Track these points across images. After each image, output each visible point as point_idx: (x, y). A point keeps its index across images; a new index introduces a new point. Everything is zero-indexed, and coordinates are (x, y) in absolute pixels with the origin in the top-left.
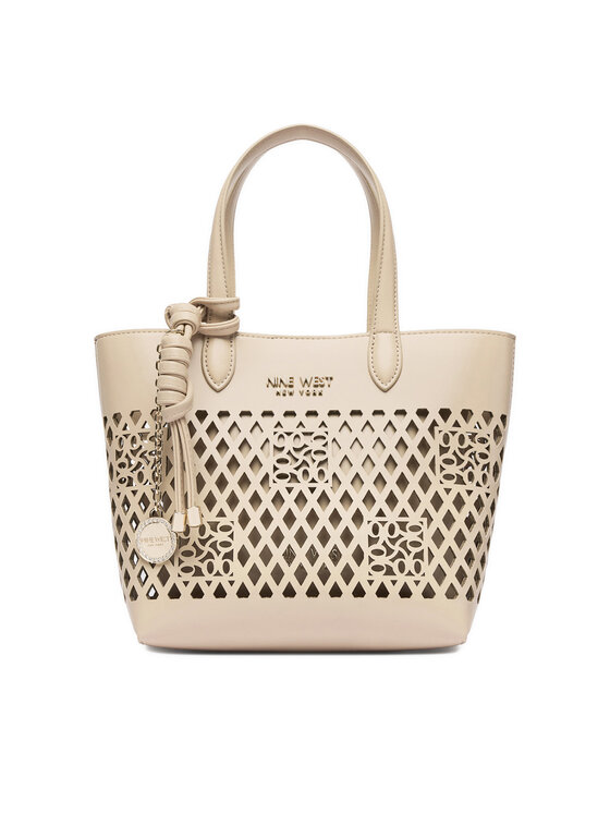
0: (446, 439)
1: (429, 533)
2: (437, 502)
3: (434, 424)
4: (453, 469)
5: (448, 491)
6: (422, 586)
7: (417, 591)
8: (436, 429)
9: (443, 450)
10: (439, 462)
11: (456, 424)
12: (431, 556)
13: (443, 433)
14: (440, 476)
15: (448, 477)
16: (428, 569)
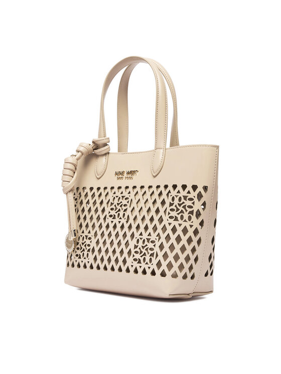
0: (173, 199)
1: (158, 244)
2: (164, 229)
3: (169, 192)
4: (174, 214)
5: (170, 224)
6: (151, 270)
7: (149, 271)
8: (170, 194)
9: (171, 205)
10: (168, 210)
11: (179, 192)
12: (157, 255)
13: (172, 196)
14: (167, 217)
15: (171, 217)
16: (155, 261)
